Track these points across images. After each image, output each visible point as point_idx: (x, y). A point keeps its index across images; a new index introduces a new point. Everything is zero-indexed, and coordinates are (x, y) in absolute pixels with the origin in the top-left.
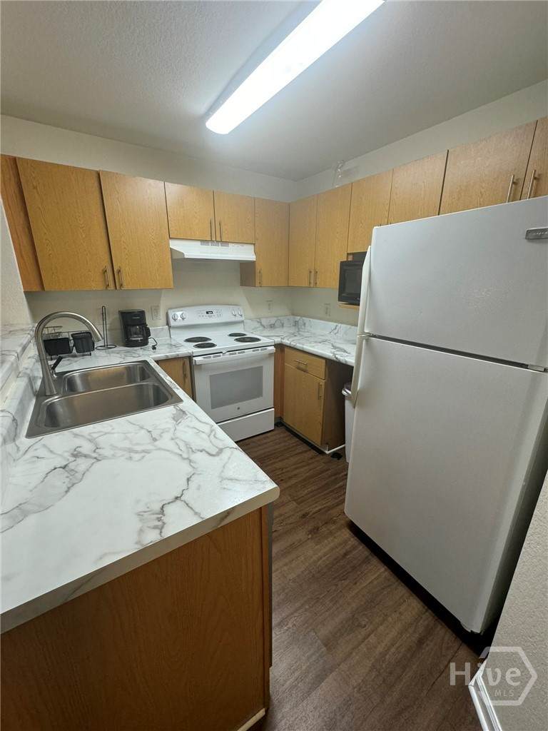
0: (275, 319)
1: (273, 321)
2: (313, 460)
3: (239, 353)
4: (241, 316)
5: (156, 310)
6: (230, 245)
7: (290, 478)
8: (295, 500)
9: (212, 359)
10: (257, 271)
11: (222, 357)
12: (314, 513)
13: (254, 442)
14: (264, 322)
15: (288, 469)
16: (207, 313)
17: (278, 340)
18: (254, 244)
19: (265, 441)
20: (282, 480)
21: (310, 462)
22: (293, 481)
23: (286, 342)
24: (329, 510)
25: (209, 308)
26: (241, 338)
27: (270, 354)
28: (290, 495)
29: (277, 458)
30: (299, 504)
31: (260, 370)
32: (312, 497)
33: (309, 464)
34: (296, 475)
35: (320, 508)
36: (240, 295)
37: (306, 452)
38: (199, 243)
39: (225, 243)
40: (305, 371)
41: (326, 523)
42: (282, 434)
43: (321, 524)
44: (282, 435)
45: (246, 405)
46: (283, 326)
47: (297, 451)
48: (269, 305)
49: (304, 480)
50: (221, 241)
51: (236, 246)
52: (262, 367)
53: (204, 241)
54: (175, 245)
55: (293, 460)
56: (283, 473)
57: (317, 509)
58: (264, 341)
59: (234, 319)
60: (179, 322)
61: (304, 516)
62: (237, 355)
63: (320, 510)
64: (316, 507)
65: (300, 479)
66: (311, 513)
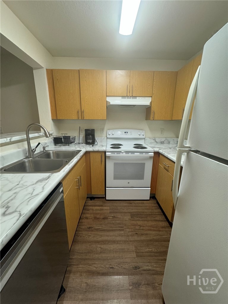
0: (165, 139)
1: (163, 140)
2: (164, 229)
3: (131, 154)
4: (143, 135)
5: (102, 130)
6: (138, 98)
7: (142, 235)
8: (136, 252)
9: (116, 155)
10: (152, 111)
11: (121, 154)
12: (144, 270)
13: (135, 203)
14: (157, 140)
15: (144, 228)
16: (125, 133)
17: (156, 150)
18: (152, 97)
19: (141, 205)
20: (137, 234)
21: (161, 229)
22: (143, 238)
23: (161, 151)
24: (155, 274)
25: (126, 131)
26: (138, 146)
27: (151, 157)
28: (136, 247)
29: (142, 218)
30: (137, 256)
31: (143, 165)
32: (150, 256)
33: (160, 231)
34: (147, 234)
35: (150, 268)
36: (145, 125)
37: (162, 221)
38: (121, 98)
39: (135, 97)
40: (167, 171)
41: (148, 284)
42: (153, 203)
43: (143, 283)
44: (153, 205)
45: (133, 182)
46: (169, 143)
47: (156, 219)
48: (162, 131)
49: (151, 240)
50: (132, 96)
51: (141, 98)
52: (144, 164)
53: (123, 97)
54: (109, 99)
55: (150, 223)
56: (139, 229)
57: (147, 268)
58: (149, 149)
59: (138, 137)
60: (111, 136)
61: (136, 268)
62: (130, 154)
63: (149, 270)
64: (148, 266)
65: (148, 238)
66: (142, 269)
